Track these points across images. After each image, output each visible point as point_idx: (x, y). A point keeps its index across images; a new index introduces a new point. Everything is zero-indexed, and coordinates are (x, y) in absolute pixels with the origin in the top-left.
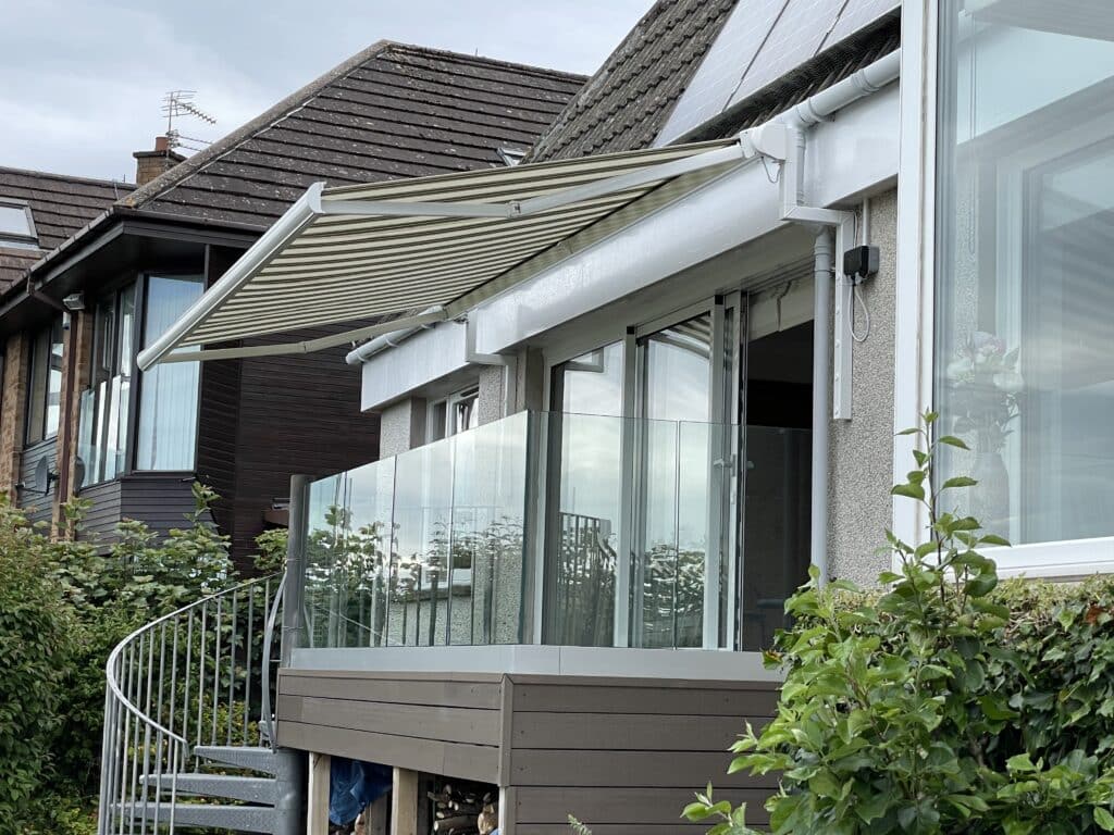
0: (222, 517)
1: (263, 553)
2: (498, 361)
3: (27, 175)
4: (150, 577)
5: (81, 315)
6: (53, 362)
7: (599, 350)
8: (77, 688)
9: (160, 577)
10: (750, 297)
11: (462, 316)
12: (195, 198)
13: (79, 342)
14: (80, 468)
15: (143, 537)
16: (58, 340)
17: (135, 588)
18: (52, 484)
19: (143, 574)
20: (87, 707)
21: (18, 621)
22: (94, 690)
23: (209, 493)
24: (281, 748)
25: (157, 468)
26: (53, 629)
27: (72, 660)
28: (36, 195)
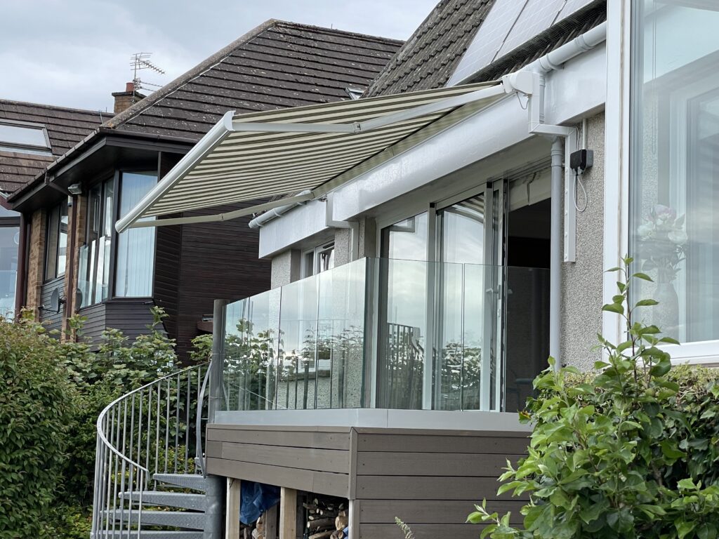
0: (170, 327)
1: (197, 350)
2: (347, 225)
3: (44, 108)
4: (124, 365)
5: (79, 197)
6: (62, 228)
7: (412, 218)
8: (78, 437)
9: (130, 365)
10: (509, 183)
11: (323, 196)
12: (152, 122)
13: (78, 215)
14: (79, 295)
15: (120, 339)
16: (65, 214)
17: (115, 372)
18: (62, 306)
19: (120, 363)
20: (85, 449)
21: (40, 393)
22: (89, 438)
23: (161, 312)
24: (209, 475)
25: (128, 296)
26: (63, 399)
27: (75, 419)
28: (50, 120)
